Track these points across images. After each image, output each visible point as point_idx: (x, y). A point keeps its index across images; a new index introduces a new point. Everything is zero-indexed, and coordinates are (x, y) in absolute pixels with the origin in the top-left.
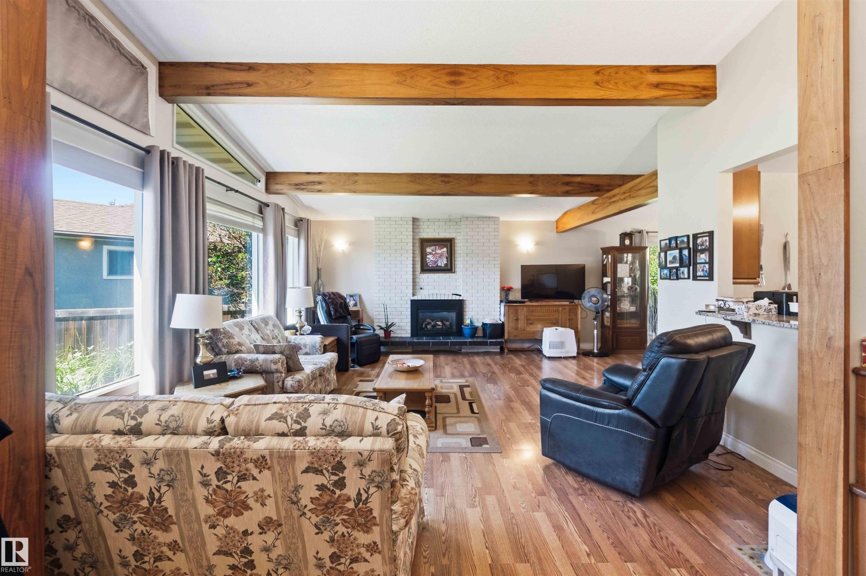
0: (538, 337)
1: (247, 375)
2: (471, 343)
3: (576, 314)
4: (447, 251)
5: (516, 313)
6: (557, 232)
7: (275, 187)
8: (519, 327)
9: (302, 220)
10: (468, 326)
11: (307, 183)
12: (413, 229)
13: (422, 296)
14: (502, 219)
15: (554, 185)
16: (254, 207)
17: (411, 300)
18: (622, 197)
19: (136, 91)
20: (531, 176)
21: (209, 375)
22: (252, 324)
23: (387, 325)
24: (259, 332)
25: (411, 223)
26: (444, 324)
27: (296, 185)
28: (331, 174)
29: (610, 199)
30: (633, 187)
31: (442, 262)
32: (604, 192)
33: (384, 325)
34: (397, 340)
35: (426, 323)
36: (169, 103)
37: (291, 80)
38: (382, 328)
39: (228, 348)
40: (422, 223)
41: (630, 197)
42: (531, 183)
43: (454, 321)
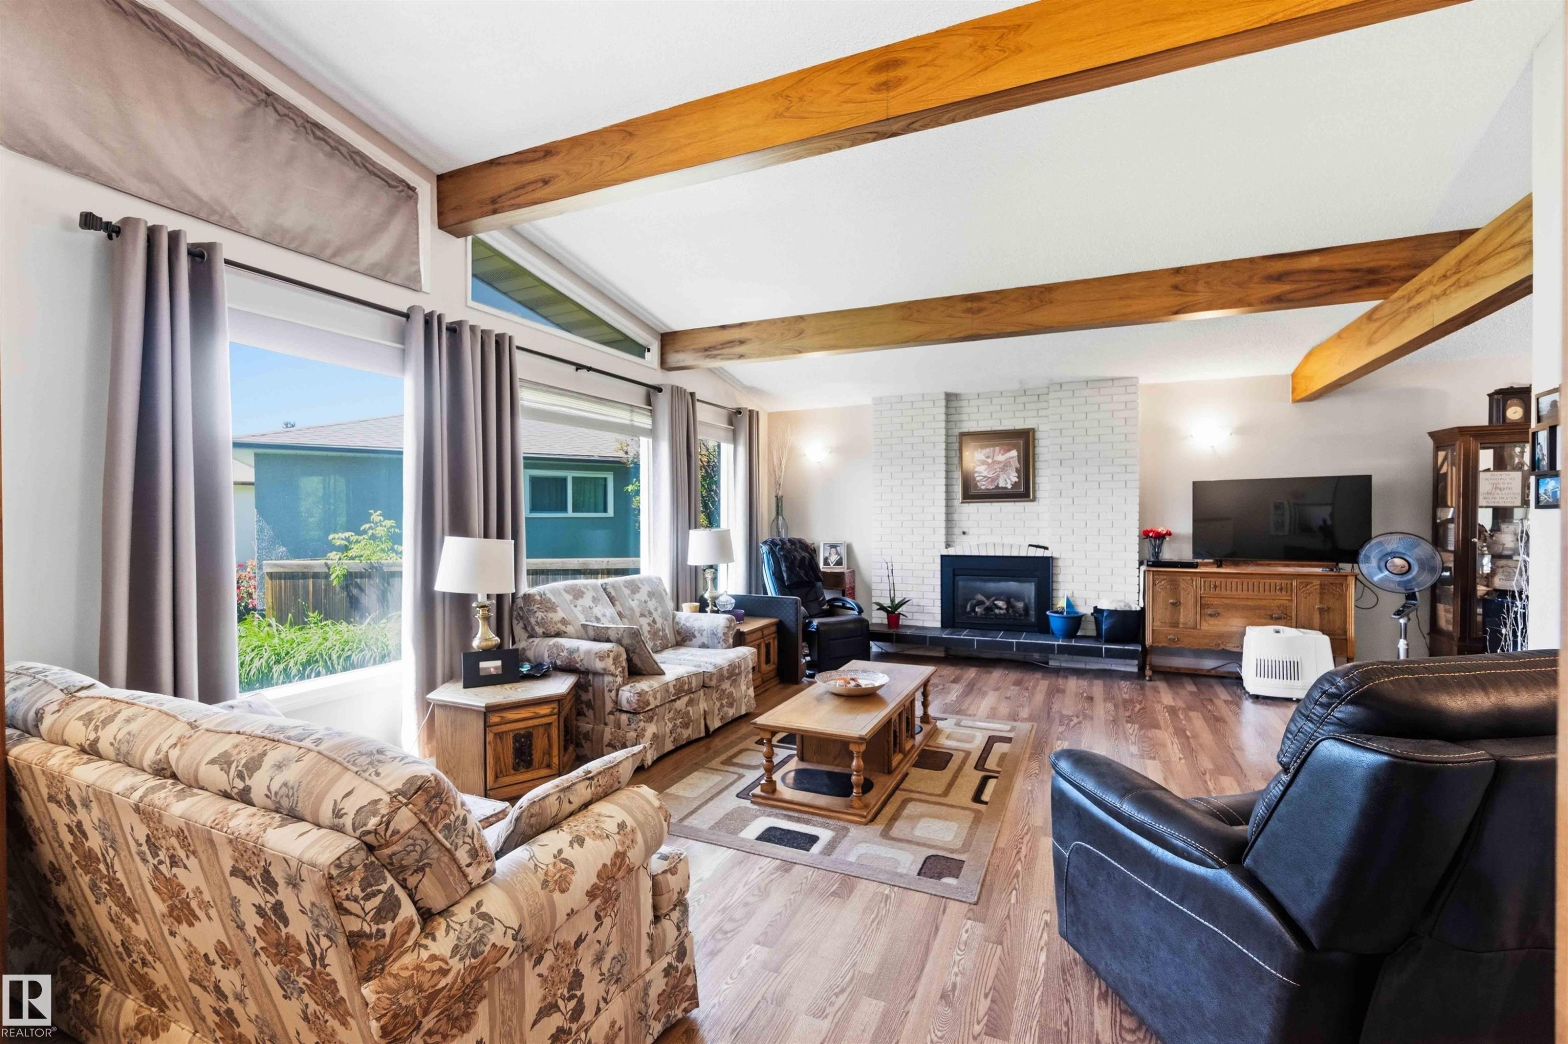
0: (1230, 647)
1: (559, 674)
2: (1063, 650)
3: (1343, 597)
4: (1019, 456)
5: (1174, 588)
6: (1295, 401)
7: (675, 358)
8: (1182, 620)
9: (740, 413)
10: (1062, 613)
11: (721, 344)
12: (947, 414)
13: (965, 547)
14: (1146, 379)
15: (1240, 285)
16: (637, 395)
17: (942, 557)
18: (1438, 290)
19: (397, 226)
20: (1177, 271)
21: (489, 668)
22: (605, 590)
23: (892, 601)
24: (617, 603)
25: (943, 403)
26: (1010, 605)
27: (706, 350)
28: (759, 323)
29: (1409, 300)
30: (1467, 256)
31: (1009, 480)
32: (1396, 285)
33: (887, 602)
34: (909, 632)
35: (974, 602)
36: (458, 237)
37: (602, 158)
38: (882, 608)
39: (543, 627)
40: (965, 403)
41: (1457, 285)
42: (1176, 287)
43: (1033, 601)
